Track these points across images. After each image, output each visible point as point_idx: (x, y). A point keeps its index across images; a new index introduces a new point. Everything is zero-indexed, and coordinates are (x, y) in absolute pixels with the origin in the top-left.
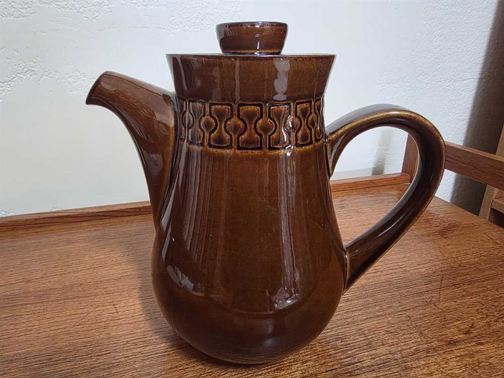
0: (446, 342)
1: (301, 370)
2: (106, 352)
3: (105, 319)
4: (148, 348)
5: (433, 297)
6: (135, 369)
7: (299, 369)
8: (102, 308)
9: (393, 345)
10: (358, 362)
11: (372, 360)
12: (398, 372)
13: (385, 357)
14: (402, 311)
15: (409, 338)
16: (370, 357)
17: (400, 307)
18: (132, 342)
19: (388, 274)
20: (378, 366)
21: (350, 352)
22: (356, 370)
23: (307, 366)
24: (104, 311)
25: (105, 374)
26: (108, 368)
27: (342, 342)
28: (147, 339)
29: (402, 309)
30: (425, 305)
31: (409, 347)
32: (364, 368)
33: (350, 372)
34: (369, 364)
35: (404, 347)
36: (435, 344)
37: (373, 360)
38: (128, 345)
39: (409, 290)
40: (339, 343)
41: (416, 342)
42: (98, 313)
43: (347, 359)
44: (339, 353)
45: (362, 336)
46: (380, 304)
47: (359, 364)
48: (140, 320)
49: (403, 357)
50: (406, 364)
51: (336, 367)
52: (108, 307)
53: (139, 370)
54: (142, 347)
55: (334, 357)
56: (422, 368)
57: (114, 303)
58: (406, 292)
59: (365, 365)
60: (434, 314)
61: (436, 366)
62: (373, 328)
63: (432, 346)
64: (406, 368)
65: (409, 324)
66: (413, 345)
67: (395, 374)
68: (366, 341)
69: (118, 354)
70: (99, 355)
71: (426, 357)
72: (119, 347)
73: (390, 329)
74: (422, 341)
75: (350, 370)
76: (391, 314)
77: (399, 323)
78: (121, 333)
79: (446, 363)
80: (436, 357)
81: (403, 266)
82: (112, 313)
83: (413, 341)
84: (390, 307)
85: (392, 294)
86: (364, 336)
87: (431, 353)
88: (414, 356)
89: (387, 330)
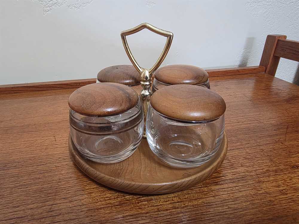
0: (290, 166)
2: (44, 164)
3: (47, 145)
5: (280, 138)
6: (62, 174)
8: (46, 138)
9: (250, 167)
11: (234, 175)
12: (253, 183)
13: (244, 174)
15: (262, 163)
16: (232, 174)
17: (255, 144)
18: (63, 158)
19: (247, 124)
20: (237, 180)
22: (221, 181)
24: (47, 139)
25: (40, 176)
26: (43, 173)
29: (257, 145)
30: (275, 143)
31: (261, 168)
32: (227, 180)
34: (231, 178)
35: (258, 168)
36: (282, 167)
38: (60, 160)
39: (262, 133)
41: (267, 165)
42: (43, 141)
45: (226, 160)
46: (241, 141)
50: (259, 179)
52: (50, 138)
53: (64, 175)
56: (272, 182)
57: (54, 135)
58: (260, 135)
59: (227, 178)
60: (281, 149)
61: (283, 181)
62: (235, 156)
63: (279, 168)
64: (259, 182)
65: (262, 154)
66: (265, 167)
67: (251, 185)
68: (230, 163)
69: (52, 165)
70: (38, 165)
71: (275, 175)
72: (53, 161)
73: (247, 157)
74: (272, 165)
75: (216, 181)
76: (248, 147)
77: (254, 153)
78: (56, 152)
79: (291, 180)
80: (282, 175)
81: (259, 119)
82: (52, 141)
83: (265, 165)
84: (248, 143)
85: (250, 135)
86: (228, 160)
87: (279, 173)
88: (266, 174)
89: (245, 157)
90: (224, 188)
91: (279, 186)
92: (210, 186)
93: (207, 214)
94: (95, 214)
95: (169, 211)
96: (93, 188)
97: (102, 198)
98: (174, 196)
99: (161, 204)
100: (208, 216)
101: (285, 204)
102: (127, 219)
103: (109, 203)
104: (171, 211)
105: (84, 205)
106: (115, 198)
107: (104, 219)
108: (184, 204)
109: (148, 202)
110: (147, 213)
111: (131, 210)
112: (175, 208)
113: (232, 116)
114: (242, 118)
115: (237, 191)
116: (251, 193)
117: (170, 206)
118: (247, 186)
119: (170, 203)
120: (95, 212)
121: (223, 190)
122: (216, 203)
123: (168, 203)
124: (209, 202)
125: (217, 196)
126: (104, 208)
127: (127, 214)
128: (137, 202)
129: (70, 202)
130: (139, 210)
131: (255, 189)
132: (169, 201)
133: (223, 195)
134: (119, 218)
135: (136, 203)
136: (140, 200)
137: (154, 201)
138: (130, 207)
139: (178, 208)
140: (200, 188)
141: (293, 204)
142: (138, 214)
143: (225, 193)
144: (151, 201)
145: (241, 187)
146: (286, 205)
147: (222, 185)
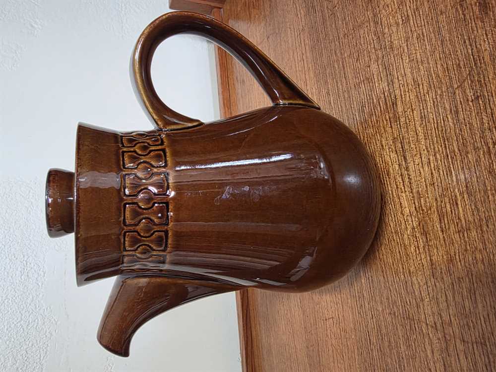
1: (389, 152)
2: (368, 335)
3: (339, 331)
4: (365, 295)
5: (327, 7)
6: (383, 310)
7: (388, 154)
8: (329, 331)
9: (370, 56)
10: (384, 94)
12: (394, 56)
13: (380, 66)
14: (339, 42)
16: (380, 82)
17: (336, 43)
18: (359, 309)
19: (305, 48)
20: (388, 76)
21: (375, 101)
22: (391, 98)
23: (386, 146)
24: (331, 330)
25: (386, 340)
26: (382, 336)
27: (365, 107)
28: (357, 294)
29: (338, 41)
31: (372, 41)
32: (389, 90)
33: (393, 104)
34: (386, 84)
35: (372, 46)
37: (383, 79)
39: (320, 31)
40: (366, 110)
41: (368, 33)
42: (333, 336)
43: (381, 104)
44: (375, 112)
45: (361, 86)
46: (332, 61)
47: (386, 94)
48: (339, 298)
49: (381, 48)
50: (387, 48)
51: (387, 117)
52: (328, 326)
53: (384, 307)
54: (364, 301)
55: (379, 117)
57: (324, 319)
59: (387, 89)
61: (390, 17)
62: (354, 73)
64: (391, 48)
65: (351, 36)
66: (370, 37)
67: (396, 59)
68: (365, 82)
69: (370, 323)
70: (370, 343)
71: (382, 26)
72: (363, 322)
73: (355, 57)
74: (367, 26)
75: (391, 104)
76: (341, 53)
77: (350, 47)
78: (351, 318)
79: (388, 7)
80: (382, 16)
81: (298, 31)
82: (333, 322)
83: (367, 36)
84: (335, 52)
85: (323, 48)
86: (360, 84)
87: (378, 19)
88: (380, 37)
89: (356, 60)
90: (401, 95)
91: (398, 24)
92: (398, 113)
93: (437, 123)
94: (438, 268)
95: (434, 172)
96: (403, 268)
97: (416, 258)
98: (412, 162)
99: (424, 180)
100: (439, 121)
101: (422, 21)
102: (445, 227)
103: (424, 249)
104: (433, 169)
105: (426, 283)
106: (417, 241)
107: (445, 257)
108: (424, 150)
109: (422, 197)
110: (436, 200)
111: (433, 221)
112: (430, 162)
113: (293, 67)
114: (296, 54)
115: (405, 79)
116: (407, 61)
117: (426, 168)
118: (397, 65)
119: (423, 168)
120: (436, 269)
121: (403, 96)
122: (421, 108)
123: (422, 171)
124: (421, 118)
125: (412, 106)
126: (430, 256)
127: (438, 226)
128: (421, 212)
129: (422, 300)
130: (432, 210)
131: (402, 56)
132: (419, 170)
133: (411, 98)
134: (444, 237)
135: (423, 214)
136: (419, 208)
137: (420, 189)
138: (429, 221)
139: (429, 159)
140: (400, 127)
141: (421, 11)
142: (438, 211)
143: (408, 95)
144: (421, 194)
145: (399, 73)
146: (424, 20)
147: (397, 97)
